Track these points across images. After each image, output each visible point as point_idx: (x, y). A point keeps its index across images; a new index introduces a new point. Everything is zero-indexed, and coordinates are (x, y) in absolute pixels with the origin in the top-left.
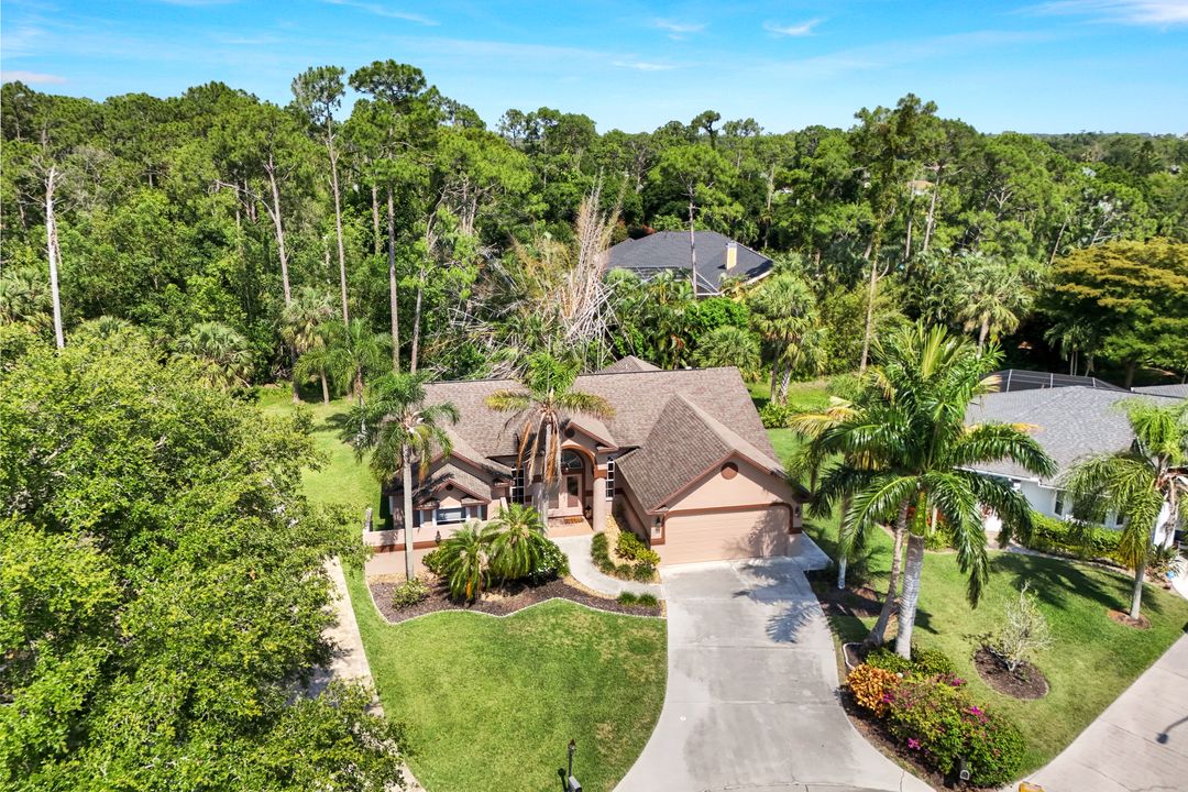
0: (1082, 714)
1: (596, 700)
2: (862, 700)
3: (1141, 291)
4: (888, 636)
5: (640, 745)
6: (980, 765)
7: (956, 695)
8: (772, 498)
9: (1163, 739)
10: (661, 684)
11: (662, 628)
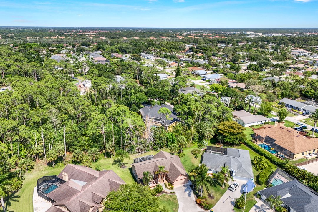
0: (217, 200)
1: (172, 206)
2: (198, 203)
3: (229, 133)
4: (200, 194)
5: (178, 210)
6: (208, 208)
7: (206, 201)
8: (186, 177)
9: (224, 202)
10: (178, 203)
11: (176, 196)
